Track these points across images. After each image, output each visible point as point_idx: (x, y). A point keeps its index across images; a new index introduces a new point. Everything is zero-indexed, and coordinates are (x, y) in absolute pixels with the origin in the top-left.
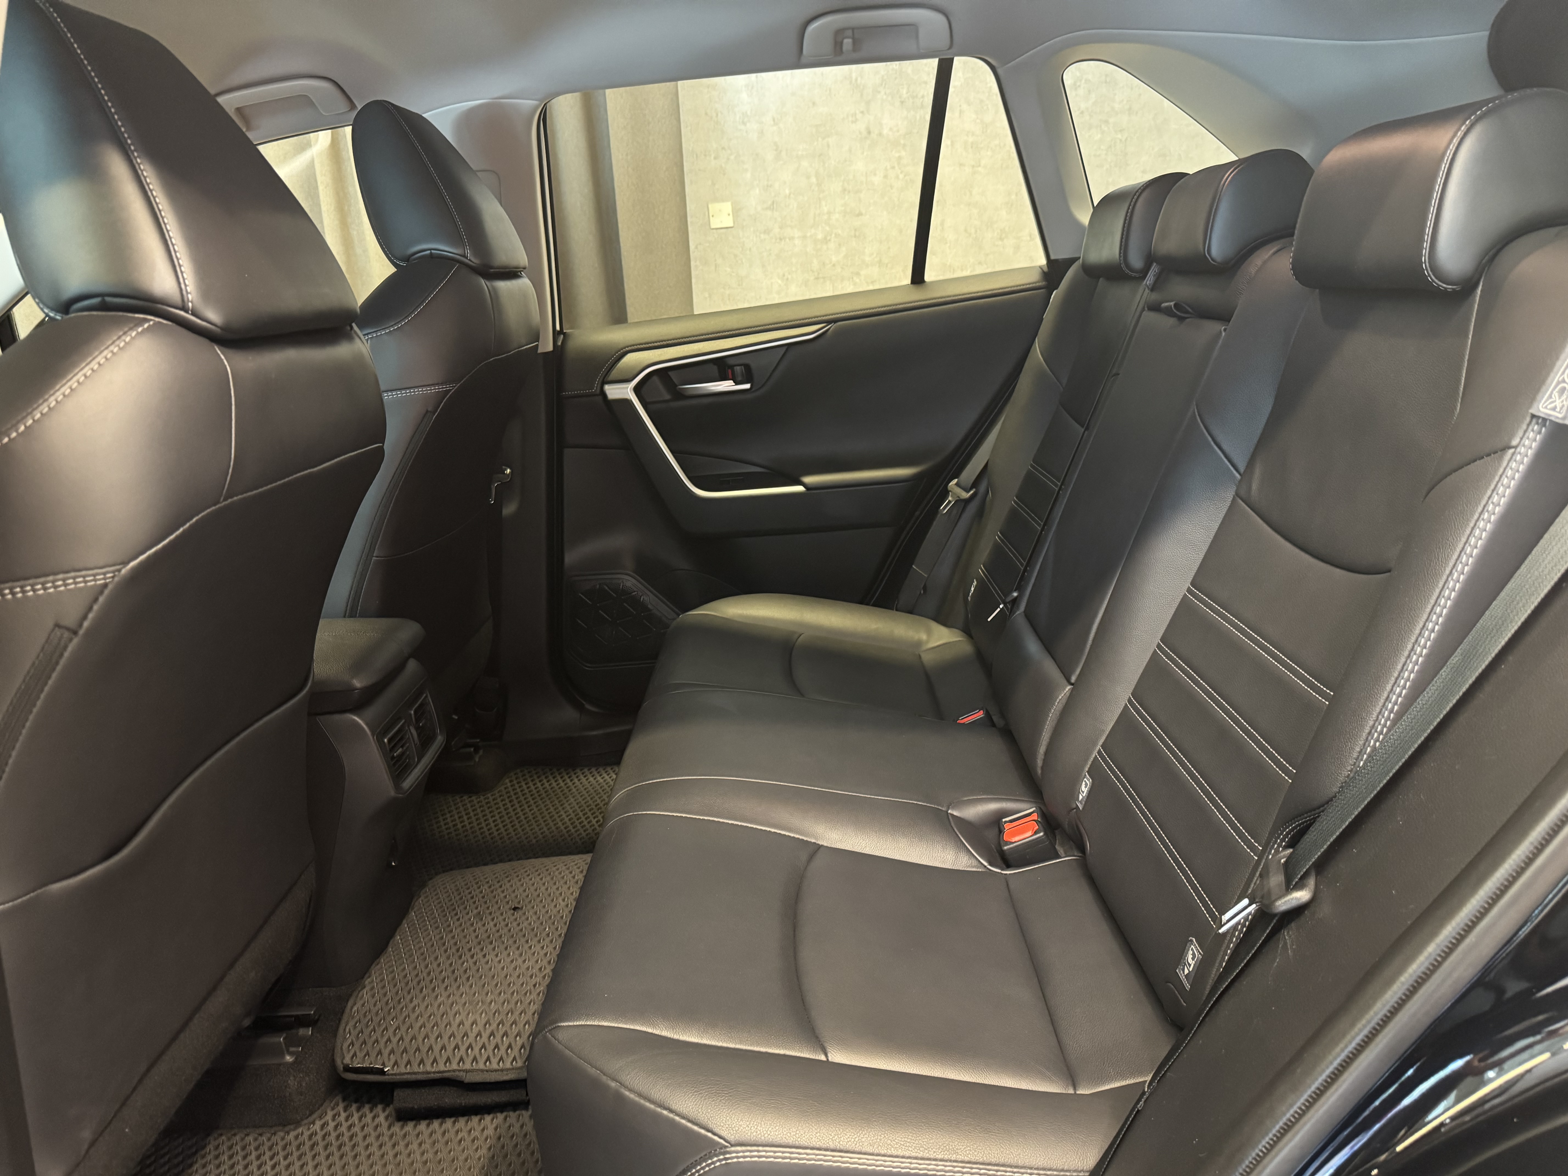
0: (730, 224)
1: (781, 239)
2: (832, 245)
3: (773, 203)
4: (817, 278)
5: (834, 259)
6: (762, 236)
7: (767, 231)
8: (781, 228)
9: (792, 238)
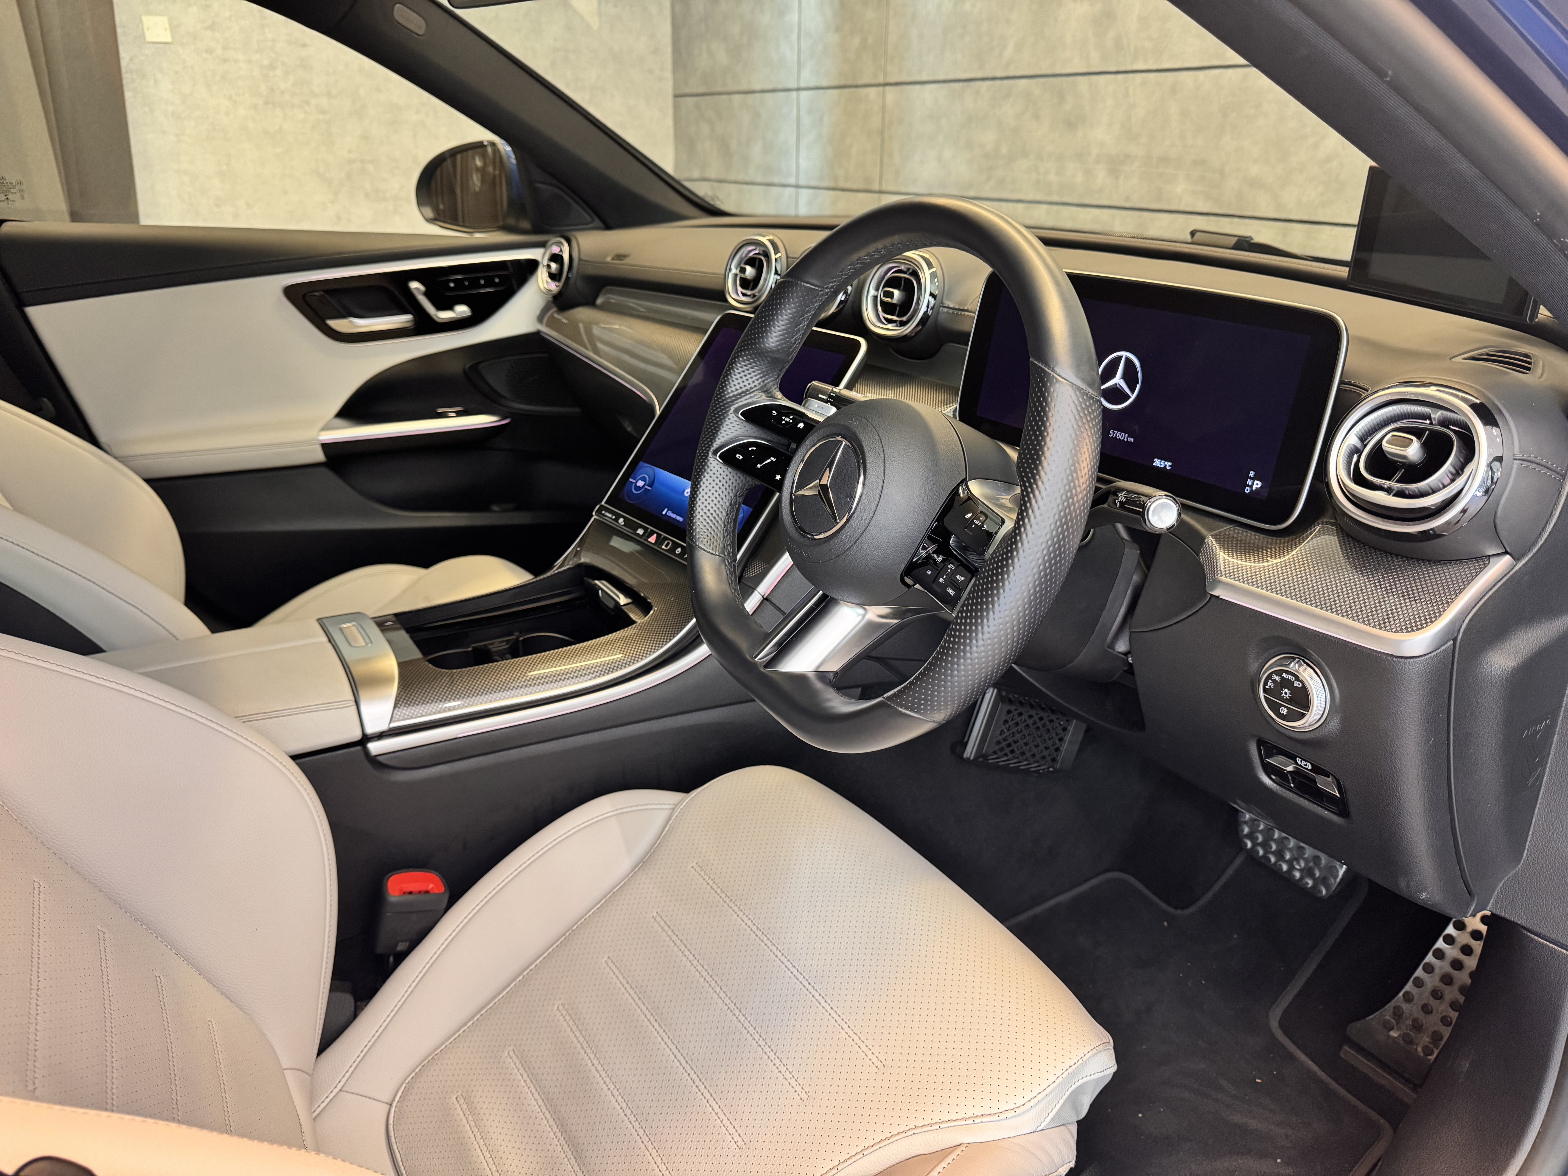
0: (169, 40)
1: (225, 60)
2: (279, 72)
3: (213, 24)
4: (266, 103)
5: (283, 86)
6: (205, 55)
7: (210, 51)
8: (224, 48)
9: (236, 61)
